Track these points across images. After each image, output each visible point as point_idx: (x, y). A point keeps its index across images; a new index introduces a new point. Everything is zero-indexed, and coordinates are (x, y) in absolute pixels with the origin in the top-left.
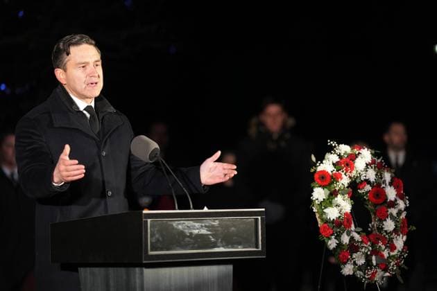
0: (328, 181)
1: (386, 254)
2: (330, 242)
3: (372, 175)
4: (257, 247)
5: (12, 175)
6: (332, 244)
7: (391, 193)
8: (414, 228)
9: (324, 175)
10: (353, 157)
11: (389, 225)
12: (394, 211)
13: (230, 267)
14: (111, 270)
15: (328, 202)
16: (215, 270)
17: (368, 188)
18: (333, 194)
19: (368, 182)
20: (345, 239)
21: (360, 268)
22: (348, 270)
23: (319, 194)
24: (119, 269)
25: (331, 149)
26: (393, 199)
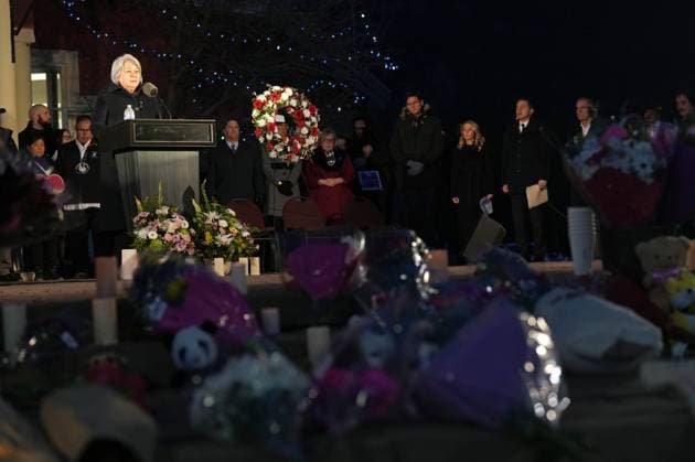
0: (261, 105)
1: (299, 146)
3: (294, 103)
4: (210, 141)
5: (233, 146)
6: (261, 140)
7: (307, 113)
9: (259, 103)
10: (280, 93)
11: (305, 131)
12: (308, 123)
16: (186, 153)
17: (292, 110)
18: (263, 112)
19: (291, 107)
20: (269, 137)
21: (280, 153)
22: (273, 155)
23: (255, 113)
25: (267, 89)
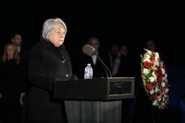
2: (151, 92)
3: (158, 63)
4: (132, 93)
7: (163, 71)
8: (170, 86)
11: (163, 84)
13: (121, 102)
14: (83, 102)
15: (150, 75)
20: (156, 91)
22: (155, 103)
23: (146, 71)
24: (88, 102)
26: (164, 74)
